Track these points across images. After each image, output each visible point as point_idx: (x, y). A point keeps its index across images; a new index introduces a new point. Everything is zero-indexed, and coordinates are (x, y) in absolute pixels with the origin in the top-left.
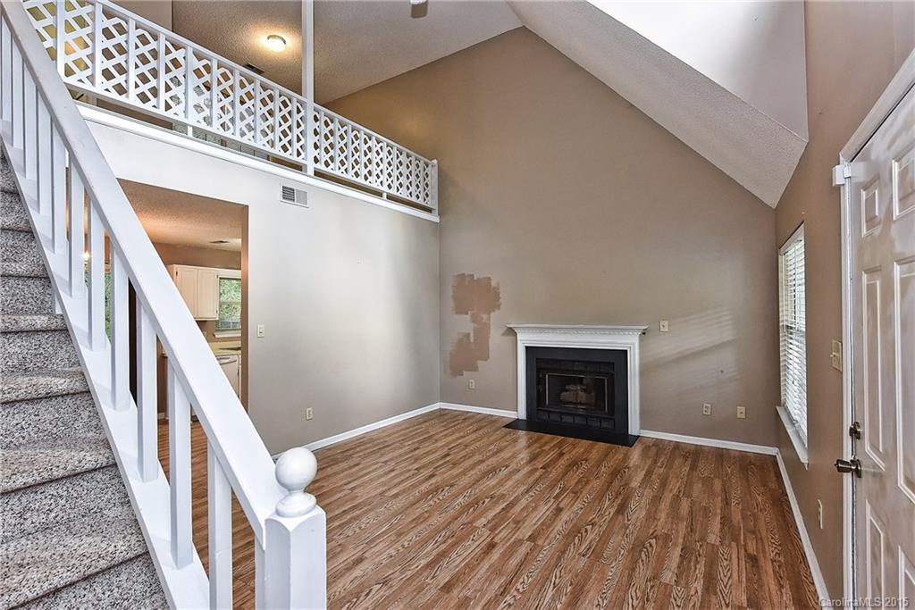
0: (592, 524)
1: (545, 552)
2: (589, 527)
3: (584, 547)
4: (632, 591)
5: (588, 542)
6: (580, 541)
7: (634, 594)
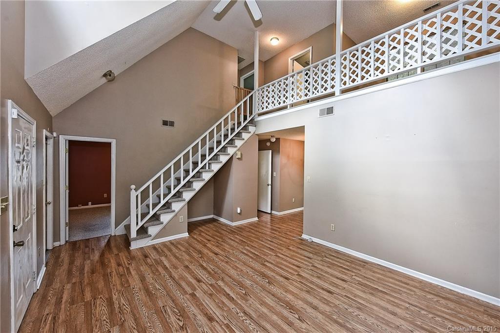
0: (182, 327)
1: (179, 295)
2: (181, 324)
3: (169, 310)
4: (129, 310)
5: (170, 314)
6: (174, 312)
7: (127, 309)
